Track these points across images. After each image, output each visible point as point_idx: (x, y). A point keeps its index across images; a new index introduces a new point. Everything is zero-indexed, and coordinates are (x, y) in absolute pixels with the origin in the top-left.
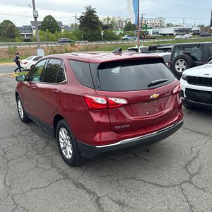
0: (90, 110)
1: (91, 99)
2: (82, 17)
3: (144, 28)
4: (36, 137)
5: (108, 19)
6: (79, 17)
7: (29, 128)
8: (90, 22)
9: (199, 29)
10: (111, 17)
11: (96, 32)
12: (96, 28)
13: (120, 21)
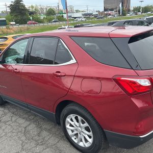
0: (131, 95)
1: (134, 83)
2: (11, 5)
3: (60, 13)
4: (21, 121)
5: (32, 7)
6: (8, 5)
7: (6, 111)
8: (19, 9)
9: (97, 13)
10: (34, 5)
11: (25, 17)
12: (24, 14)
13: (41, 9)
